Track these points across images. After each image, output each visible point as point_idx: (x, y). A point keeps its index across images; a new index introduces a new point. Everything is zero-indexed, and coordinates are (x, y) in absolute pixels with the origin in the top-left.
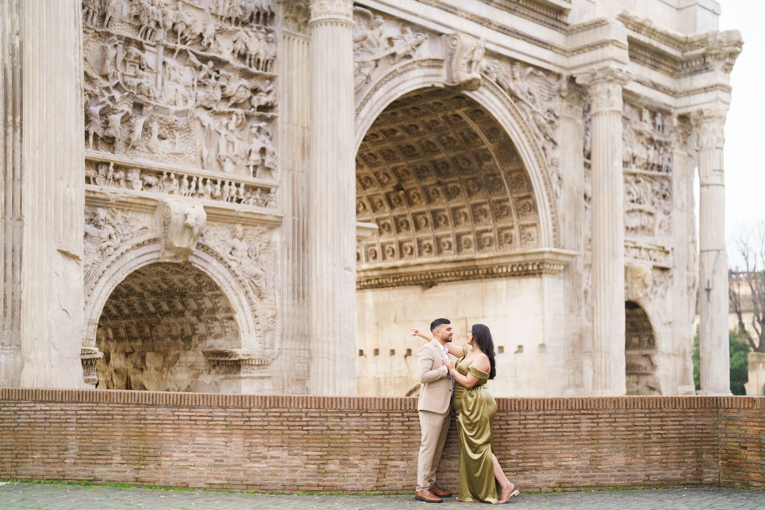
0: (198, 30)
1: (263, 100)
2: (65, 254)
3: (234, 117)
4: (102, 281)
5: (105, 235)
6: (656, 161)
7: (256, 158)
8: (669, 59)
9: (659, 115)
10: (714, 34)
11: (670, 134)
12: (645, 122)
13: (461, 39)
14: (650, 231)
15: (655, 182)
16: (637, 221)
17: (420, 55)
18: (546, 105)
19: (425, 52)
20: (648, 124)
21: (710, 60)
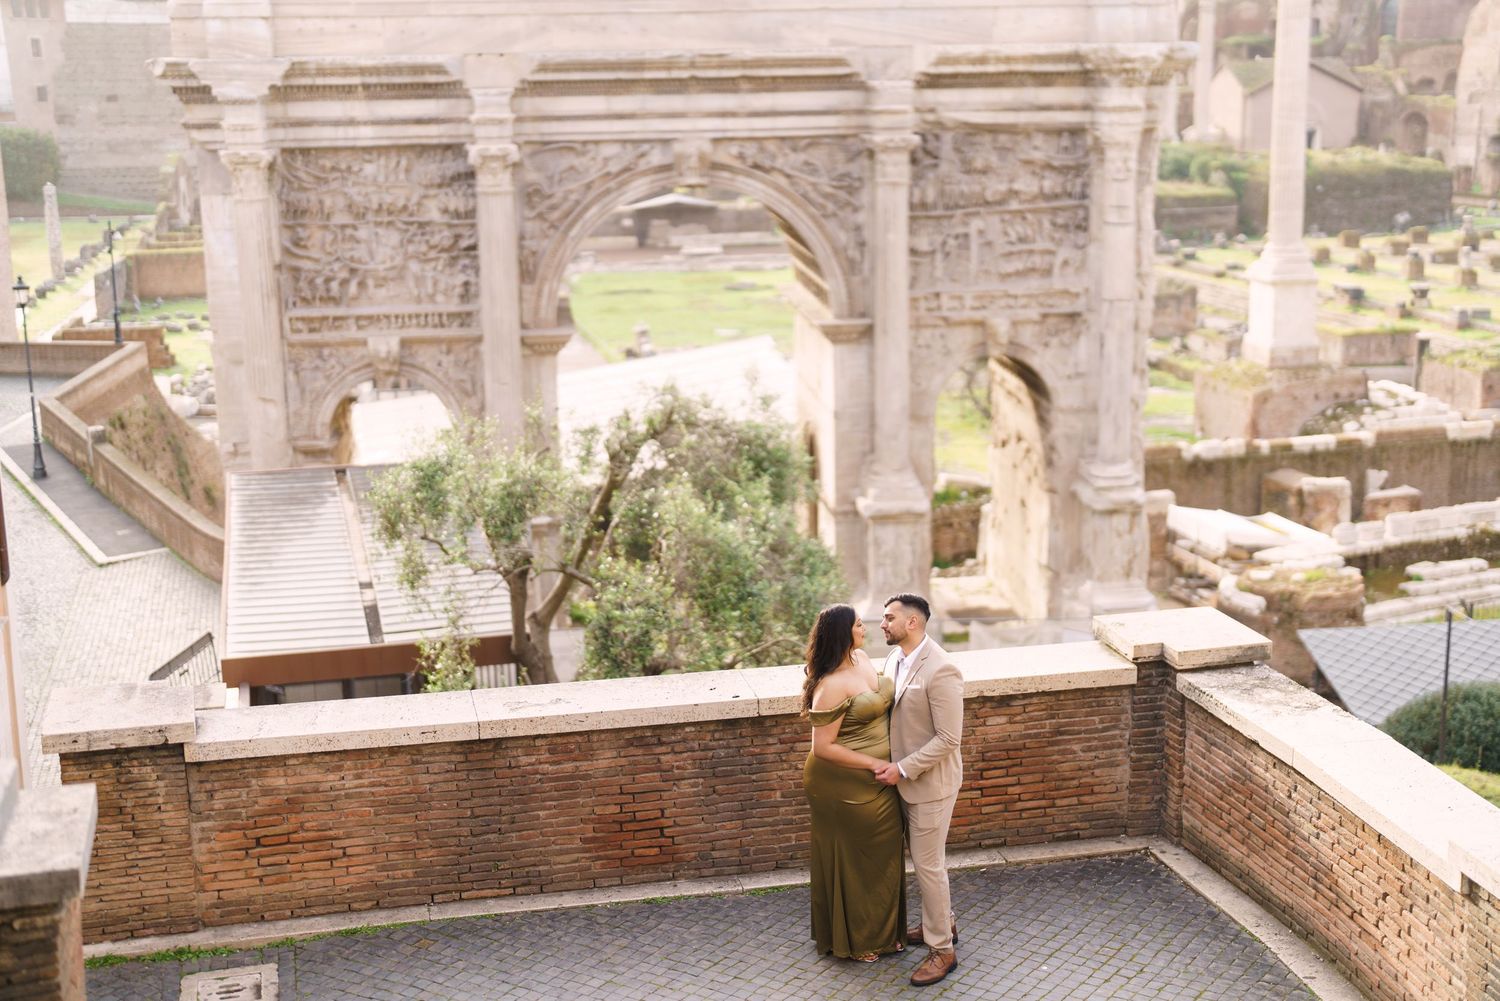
0: (401, 203)
1: (464, 243)
2: (264, 400)
3: (441, 261)
4: (330, 397)
5: (328, 366)
6: (1058, 190)
7: (459, 290)
8: (1061, 74)
9: (1066, 134)
10: (1095, 51)
11: (1087, 154)
12: (1036, 148)
13: (677, 148)
14: (1048, 272)
15: (1061, 213)
16: (1018, 265)
17: (649, 163)
18: (842, 168)
19: (656, 158)
20: (1042, 150)
21: (1105, 75)
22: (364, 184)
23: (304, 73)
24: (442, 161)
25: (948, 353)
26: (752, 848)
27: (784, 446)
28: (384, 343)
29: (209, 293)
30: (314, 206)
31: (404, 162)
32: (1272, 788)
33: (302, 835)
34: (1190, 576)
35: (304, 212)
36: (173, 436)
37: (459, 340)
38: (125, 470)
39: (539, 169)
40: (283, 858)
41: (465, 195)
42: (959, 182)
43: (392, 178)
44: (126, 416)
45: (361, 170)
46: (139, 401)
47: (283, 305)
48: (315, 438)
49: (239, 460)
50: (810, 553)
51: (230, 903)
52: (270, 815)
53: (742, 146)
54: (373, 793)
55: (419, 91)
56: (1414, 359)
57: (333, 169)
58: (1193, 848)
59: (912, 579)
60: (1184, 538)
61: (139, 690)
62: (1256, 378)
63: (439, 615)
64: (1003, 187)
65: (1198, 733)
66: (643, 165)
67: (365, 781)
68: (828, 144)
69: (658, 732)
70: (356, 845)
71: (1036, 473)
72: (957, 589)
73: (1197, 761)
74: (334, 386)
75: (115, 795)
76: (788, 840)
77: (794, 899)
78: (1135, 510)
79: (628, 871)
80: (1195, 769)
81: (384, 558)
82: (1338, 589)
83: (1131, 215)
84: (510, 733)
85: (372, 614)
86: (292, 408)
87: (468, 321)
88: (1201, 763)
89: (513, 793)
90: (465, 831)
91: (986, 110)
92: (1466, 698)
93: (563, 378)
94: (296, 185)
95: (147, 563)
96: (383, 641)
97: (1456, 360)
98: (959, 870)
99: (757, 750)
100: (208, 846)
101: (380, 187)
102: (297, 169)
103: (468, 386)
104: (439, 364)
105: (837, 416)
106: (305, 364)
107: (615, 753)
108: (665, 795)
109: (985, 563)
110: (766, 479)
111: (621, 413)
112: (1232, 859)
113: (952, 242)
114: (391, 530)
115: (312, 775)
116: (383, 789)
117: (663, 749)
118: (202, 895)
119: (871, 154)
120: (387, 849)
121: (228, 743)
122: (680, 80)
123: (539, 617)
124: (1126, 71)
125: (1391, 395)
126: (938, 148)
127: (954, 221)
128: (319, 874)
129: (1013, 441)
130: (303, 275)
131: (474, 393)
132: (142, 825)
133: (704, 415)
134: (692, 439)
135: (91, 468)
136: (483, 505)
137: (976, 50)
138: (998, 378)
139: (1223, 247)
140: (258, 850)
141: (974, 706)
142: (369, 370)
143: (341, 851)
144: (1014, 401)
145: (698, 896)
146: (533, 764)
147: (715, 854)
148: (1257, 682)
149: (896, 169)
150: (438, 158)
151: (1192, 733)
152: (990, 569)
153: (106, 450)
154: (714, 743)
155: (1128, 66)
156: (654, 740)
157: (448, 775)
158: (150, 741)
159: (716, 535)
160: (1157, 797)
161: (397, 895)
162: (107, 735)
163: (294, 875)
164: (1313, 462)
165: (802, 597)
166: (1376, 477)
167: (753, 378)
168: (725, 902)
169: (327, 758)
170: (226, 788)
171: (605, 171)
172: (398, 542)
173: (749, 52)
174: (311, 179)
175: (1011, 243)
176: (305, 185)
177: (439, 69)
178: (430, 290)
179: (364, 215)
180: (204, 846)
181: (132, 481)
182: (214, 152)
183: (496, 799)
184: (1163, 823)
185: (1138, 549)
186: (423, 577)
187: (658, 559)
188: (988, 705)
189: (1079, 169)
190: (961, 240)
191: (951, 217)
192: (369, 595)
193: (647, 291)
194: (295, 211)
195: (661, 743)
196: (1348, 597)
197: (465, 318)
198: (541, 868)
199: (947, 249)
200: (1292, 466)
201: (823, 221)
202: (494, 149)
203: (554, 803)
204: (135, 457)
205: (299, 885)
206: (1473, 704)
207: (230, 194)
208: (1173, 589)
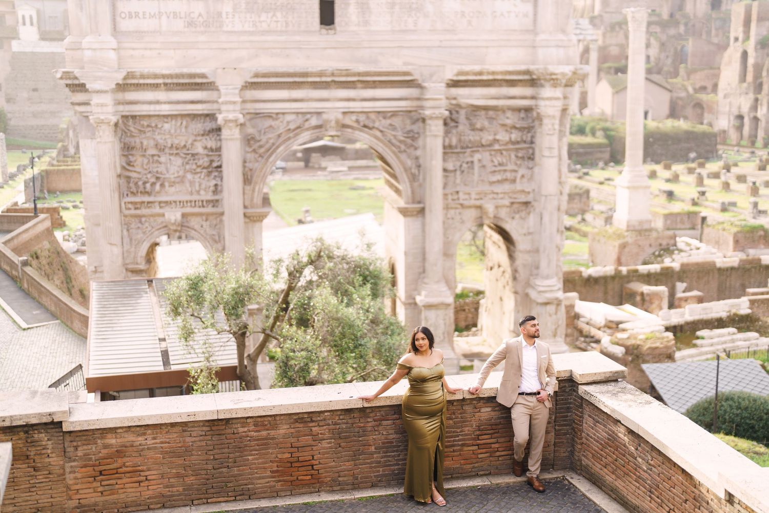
0: (182, 144)
1: (215, 164)
2: (111, 244)
3: (203, 174)
4: (145, 243)
5: (144, 227)
6: (519, 139)
7: (212, 188)
8: (520, 81)
9: (523, 111)
10: (537, 69)
11: (533, 121)
12: (508, 118)
13: (325, 116)
14: (514, 181)
15: (520, 151)
16: (498, 177)
17: (310, 124)
18: (409, 128)
19: (314, 121)
20: (511, 119)
21: (542, 82)
22: (164, 134)
23: (133, 77)
24: (204, 123)
25: (463, 222)
26: (360, 476)
27: (378, 269)
28: (173, 215)
29: (83, 189)
30: (138, 145)
31: (184, 123)
32: (628, 445)
33: (124, 469)
34: (586, 337)
35: (133, 148)
36: (64, 263)
37: (212, 214)
38: (38, 280)
39: (253, 127)
40: (113, 482)
41: (215, 140)
42: (469, 135)
43: (178, 131)
44: (39, 252)
45: (162, 127)
46: (46, 244)
47: (121, 196)
48: (137, 264)
49: (97, 275)
50: (391, 324)
51: (85, 506)
52: (107, 459)
53: (357, 116)
54: (162, 447)
55: (193, 87)
56: (699, 226)
57: (148, 126)
58: (587, 476)
59: (444, 338)
60: (583, 317)
61: (39, 394)
62: (620, 236)
63: (200, 355)
64: (491, 138)
65: (590, 416)
66: (307, 125)
67: (158, 441)
68: (402, 115)
69: (311, 415)
70: (153, 474)
71: (508, 282)
72: (467, 343)
73: (589, 431)
74: (147, 237)
75: (25, 449)
76: (378, 471)
77: (381, 503)
78: (558, 303)
79: (295, 487)
80: (588, 435)
81: (171, 325)
82: (662, 343)
83: (556, 152)
84: (234, 416)
85: (165, 355)
86: (125, 249)
87: (216, 204)
88: (591, 432)
89: (236, 447)
90: (210, 467)
91: (483, 99)
92: (727, 399)
93: (265, 234)
94: (129, 135)
95: (49, 328)
96: (170, 369)
97: (720, 227)
98: (467, 487)
99: (362, 425)
100: (74, 475)
101: (172, 135)
102: (129, 126)
103: (217, 238)
104: (202, 226)
105: (406, 254)
106: (133, 226)
107: (288, 426)
108: (315, 448)
109: (482, 330)
110: (369, 286)
111: (294, 251)
112: (608, 482)
113: (465, 165)
114: (176, 311)
115: (130, 437)
116: (167, 445)
117: (313, 424)
118: (70, 502)
119: (424, 120)
120: (169, 476)
121: (86, 421)
122: (326, 82)
123: (251, 357)
124: (553, 79)
125: (688, 244)
126: (458, 118)
127: (466, 154)
128: (133, 490)
129: (496, 267)
130: (132, 180)
131: (220, 241)
132: (39, 465)
133: (337, 253)
134: (330, 265)
135: (20, 279)
136: (223, 298)
137: (477, 68)
138: (488, 235)
139: (603, 169)
140: (101, 477)
141: (475, 402)
142: (165, 229)
143: (145, 478)
144: (497, 247)
145: (331, 501)
146: (246, 432)
147: (340, 479)
148: (620, 390)
149: (436, 128)
150: (202, 121)
151: (587, 416)
152: (484, 333)
153: (28, 269)
154: (339, 421)
155: (554, 77)
156: (309, 420)
157: (201, 438)
158: (44, 420)
159: (343, 314)
160: (569, 449)
161: (174, 500)
162: (21, 417)
163: (119, 490)
164: (649, 278)
165: (387, 347)
166: (680, 286)
167: (362, 234)
168: (345, 504)
169: (138, 429)
170: (84, 445)
171: (288, 128)
172: (179, 318)
173: (362, 68)
174: (137, 131)
175: (495, 166)
176: (134, 134)
177: (203, 76)
178: (197, 188)
179: (164, 150)
180: (72, 476)
181: (41, 285)
182: (87, 117)
183: (226, 450)
184: (572, 463)
185: (560, 323)
186: (192, 336)
187: (313, 326)
188: (482, 401)
189: (529, 129)
190: (469, 165)
191: (465, 153)
192: (164, 344)
193: (310, 190)
194: (128, 148)
195: (312, 421)
196: (667, 347)
197: (215, 203)
198: (249, 486)
199: (463, 169)
200: (638, 281)
201: (399, 154)
202: (231, 116)
203: (257, 452)
204: (43, 273)
205: (122, 496)
206: (730, 402)
207: (95, 138)
208: (578, 343)
